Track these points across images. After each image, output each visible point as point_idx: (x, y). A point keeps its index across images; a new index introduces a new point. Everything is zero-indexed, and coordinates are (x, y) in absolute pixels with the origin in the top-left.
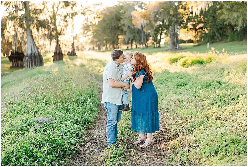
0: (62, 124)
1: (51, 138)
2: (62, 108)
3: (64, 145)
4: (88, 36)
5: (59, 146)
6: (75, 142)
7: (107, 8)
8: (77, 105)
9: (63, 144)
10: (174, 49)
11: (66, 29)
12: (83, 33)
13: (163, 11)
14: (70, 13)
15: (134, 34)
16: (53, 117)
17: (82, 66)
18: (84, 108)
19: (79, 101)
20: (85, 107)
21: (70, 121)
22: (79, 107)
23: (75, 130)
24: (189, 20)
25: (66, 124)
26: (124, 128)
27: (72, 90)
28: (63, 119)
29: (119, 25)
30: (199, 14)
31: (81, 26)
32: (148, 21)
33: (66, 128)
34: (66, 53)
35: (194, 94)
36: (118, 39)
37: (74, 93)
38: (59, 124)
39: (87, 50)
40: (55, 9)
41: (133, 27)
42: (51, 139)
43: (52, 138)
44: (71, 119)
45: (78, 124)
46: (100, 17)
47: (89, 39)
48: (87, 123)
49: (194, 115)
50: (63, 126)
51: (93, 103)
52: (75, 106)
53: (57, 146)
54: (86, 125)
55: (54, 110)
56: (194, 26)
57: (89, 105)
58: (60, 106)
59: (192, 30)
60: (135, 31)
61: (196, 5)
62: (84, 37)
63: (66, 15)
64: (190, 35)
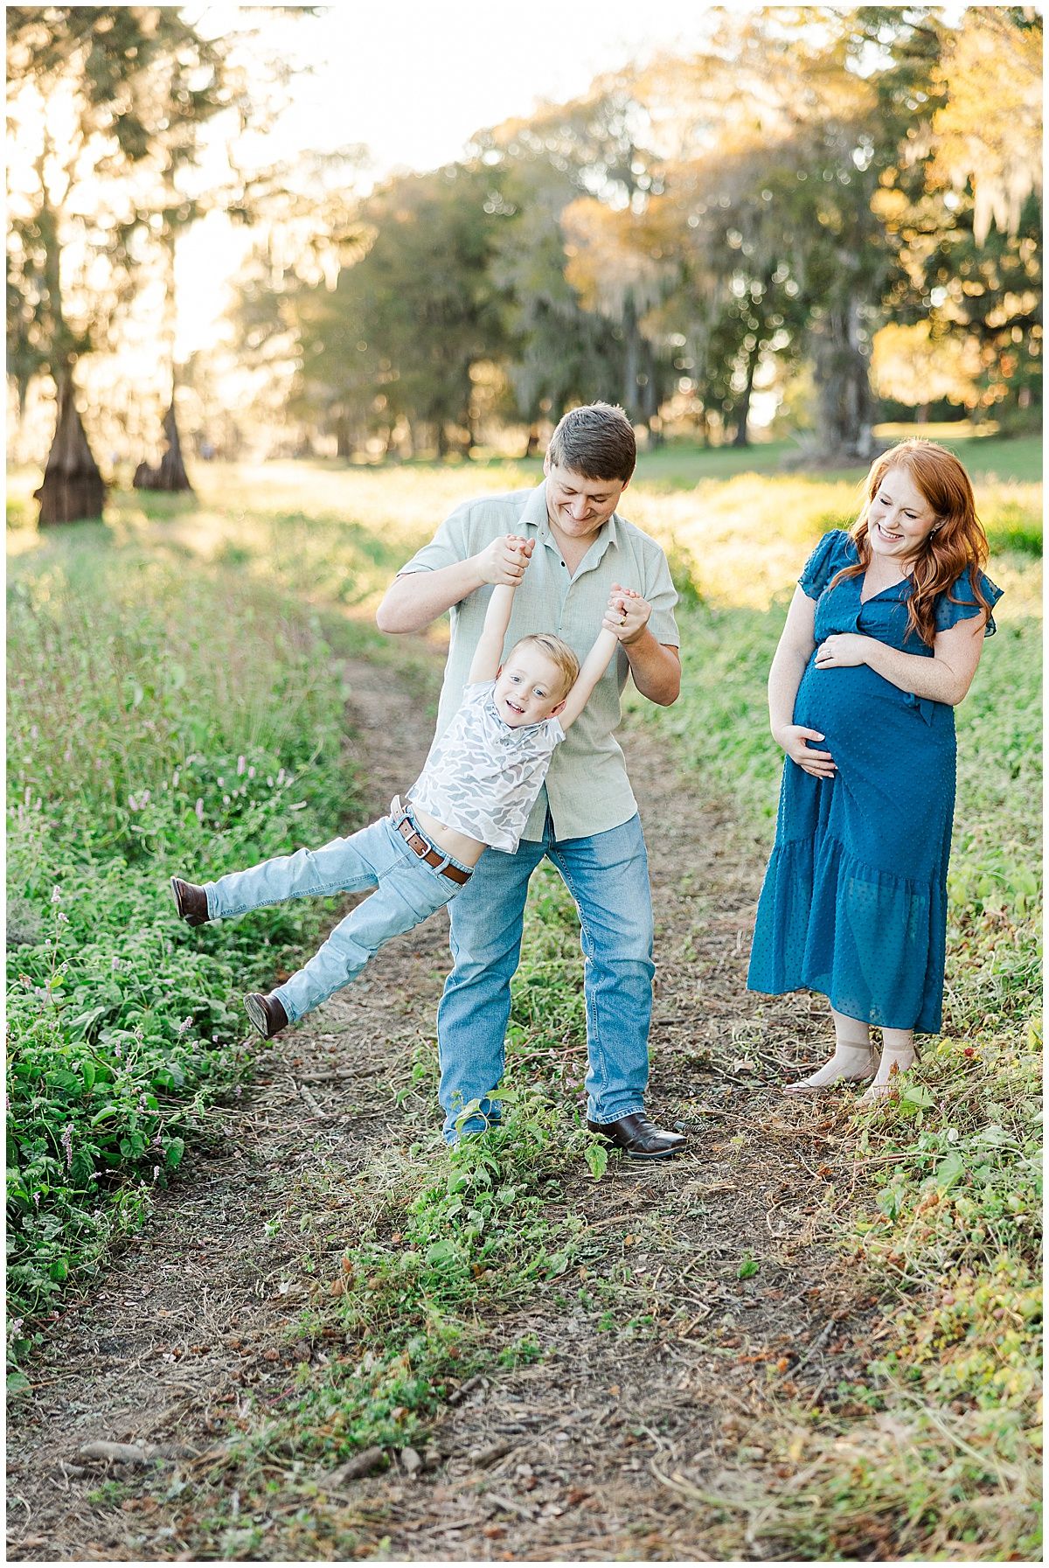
0: (92, 946)
1: (18, 1044)
2: (94, 837)
3: (111, 1093)
4: (268, 362)
5: (71, 1105)
6: (186, 1079)
7: (399, 183)
8: (202, 816)
9: (101, 1088)
10: (842, 458)
11: (128, 315)
12: (237, 342)
13: (775, 207)
14: (152, 206)
15: (574, 358)
16: (32, 893)
17: (235, 557)
18: (247, 840)
19: (212, 789)
20: (253, 828)
21: (150, 925)
22: (213, 829)
23: (186, 992)
24: (941, 266)
25: (126, 948)
26: (533, 982)
27: (170, 709)
28: (100, 910)
29: (480, 295)
30: (1014, 227)
31: (228, 299)
32: (672, 271)
33: (119, 977)
34: (127, 474)
35: (1005, 754)
36: (468, 384)
37: (182, 735)
38: (75, 946)
39: (258, 455)
40: (56, 179)
41: (565, 309)
42: (17, 1055)
43: (25, 1046)
44: (160, 914)
45: (206, 946)
46: (350, 241)
47: (276, 383)
48: (267, 942)
49: (1020, 897)
50: (102, 960)
51: (312, 800)
52: (186, 821)
53: (57, 1101)
54: (265, 957)
55: (39, 844)
56: (978, 307)
57: (283, 821)
58: (84, 819)
59: (960, 332)
60: (586, 337)
61: (995, 162)
62: (245, 370)
63: (130, 220)
64: (941, 371)
